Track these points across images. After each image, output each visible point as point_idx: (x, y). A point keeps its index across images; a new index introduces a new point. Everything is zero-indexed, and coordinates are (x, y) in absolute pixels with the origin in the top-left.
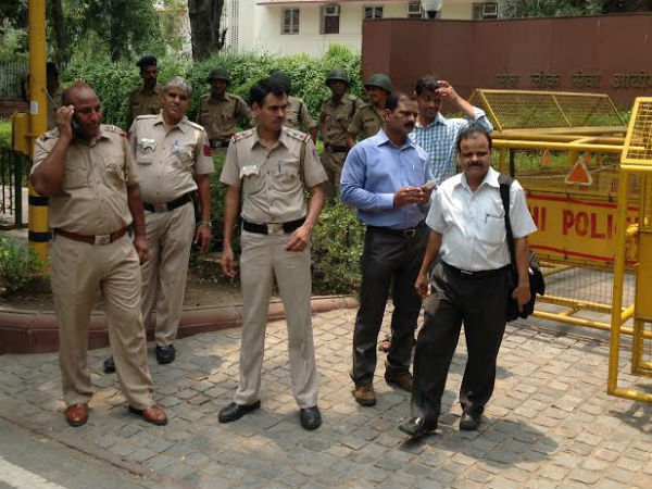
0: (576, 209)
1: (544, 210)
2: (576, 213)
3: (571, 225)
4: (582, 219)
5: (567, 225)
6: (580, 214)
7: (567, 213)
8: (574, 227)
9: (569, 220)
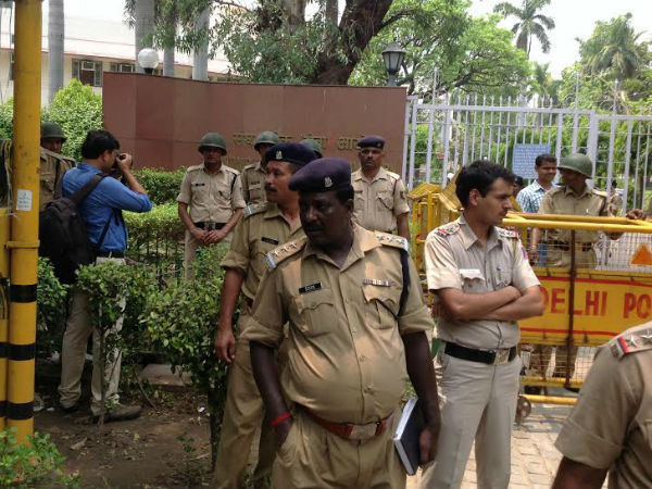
0: (638, 291)
1: (605, 295)
2: (638, 296)
3: (632, 308)
4: (644, 302)
5: (628, 308)
6: (644, 296)
7: (629, 296)
8: (635, 310)
9: (631, 302)
